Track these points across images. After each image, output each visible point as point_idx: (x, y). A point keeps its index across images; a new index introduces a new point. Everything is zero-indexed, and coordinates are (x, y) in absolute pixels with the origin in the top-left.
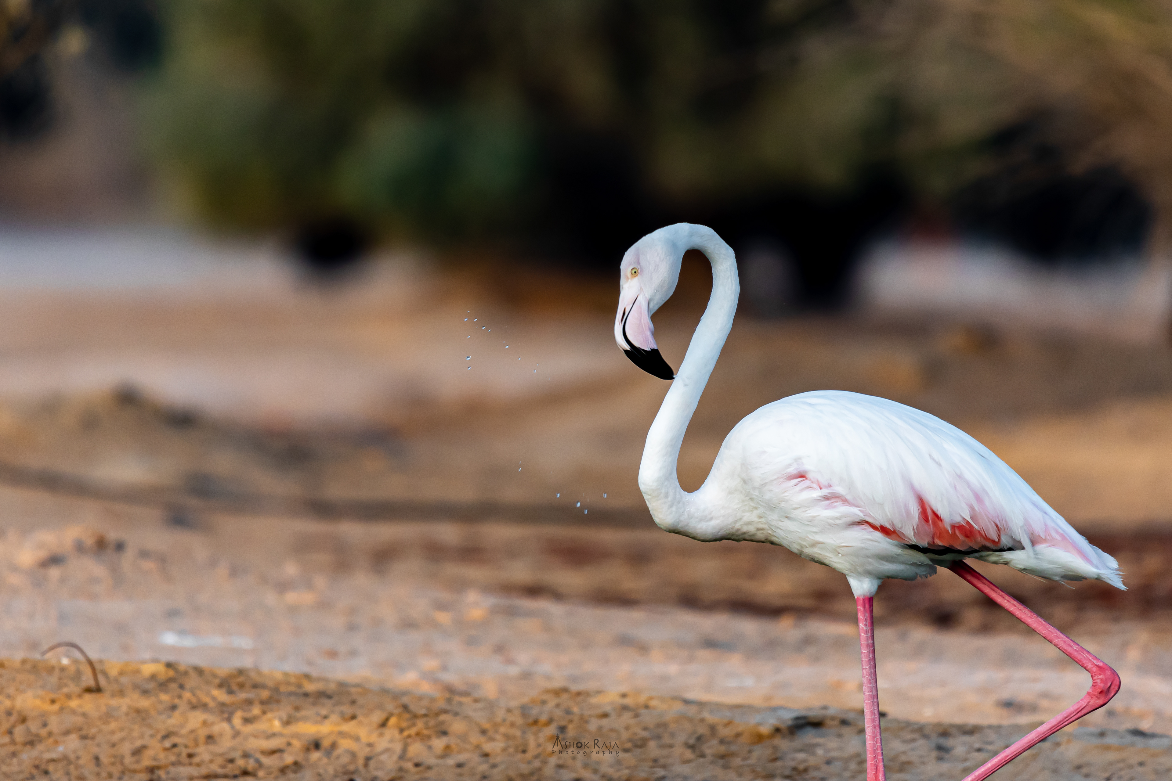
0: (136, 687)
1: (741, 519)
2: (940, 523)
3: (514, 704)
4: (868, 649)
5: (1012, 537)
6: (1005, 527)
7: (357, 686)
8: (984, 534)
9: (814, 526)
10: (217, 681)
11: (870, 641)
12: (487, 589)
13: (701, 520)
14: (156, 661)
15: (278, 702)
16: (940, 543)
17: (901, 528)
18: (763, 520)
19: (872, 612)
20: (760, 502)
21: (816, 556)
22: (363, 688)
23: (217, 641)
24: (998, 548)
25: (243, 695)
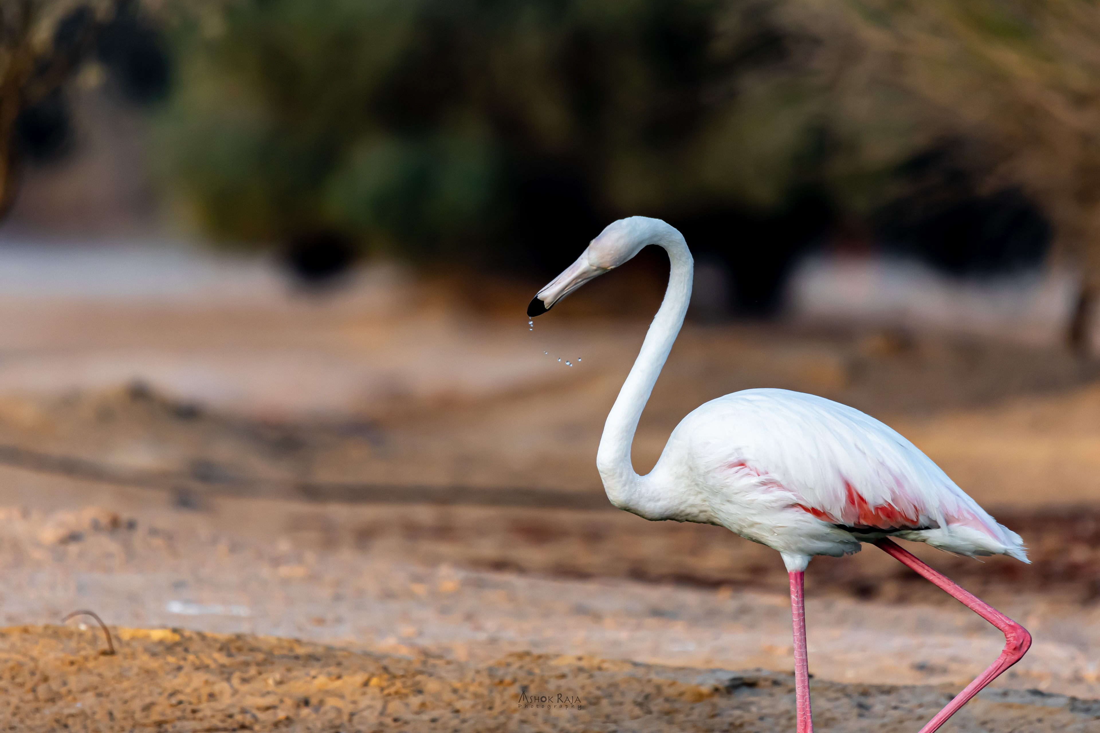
0: (146, 650)
1: (685, 502)
2: (864, 505)
3: (482, 666)
4: (799, 618)
5: (929, 517)
6: (923, 508)
7: (343, 649)
8: (903, 515)
9: (753, 509)
10: (218, 645)
11: (801, 611)
12: (458, 564)
13: (650, 500)
14: (163, 627)
15: (272, 663)
16: (865, 523)
17: (830, 510)
18: (707, 503)
19: (802, 585)
20: (705, 488)
21: (754, 535)
22: (348, 652)
23: (218, 609)
24: (916, 527)
25: (241, 658)
